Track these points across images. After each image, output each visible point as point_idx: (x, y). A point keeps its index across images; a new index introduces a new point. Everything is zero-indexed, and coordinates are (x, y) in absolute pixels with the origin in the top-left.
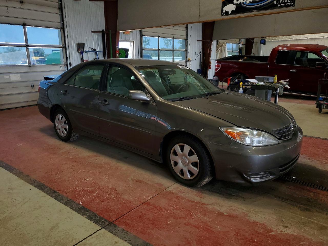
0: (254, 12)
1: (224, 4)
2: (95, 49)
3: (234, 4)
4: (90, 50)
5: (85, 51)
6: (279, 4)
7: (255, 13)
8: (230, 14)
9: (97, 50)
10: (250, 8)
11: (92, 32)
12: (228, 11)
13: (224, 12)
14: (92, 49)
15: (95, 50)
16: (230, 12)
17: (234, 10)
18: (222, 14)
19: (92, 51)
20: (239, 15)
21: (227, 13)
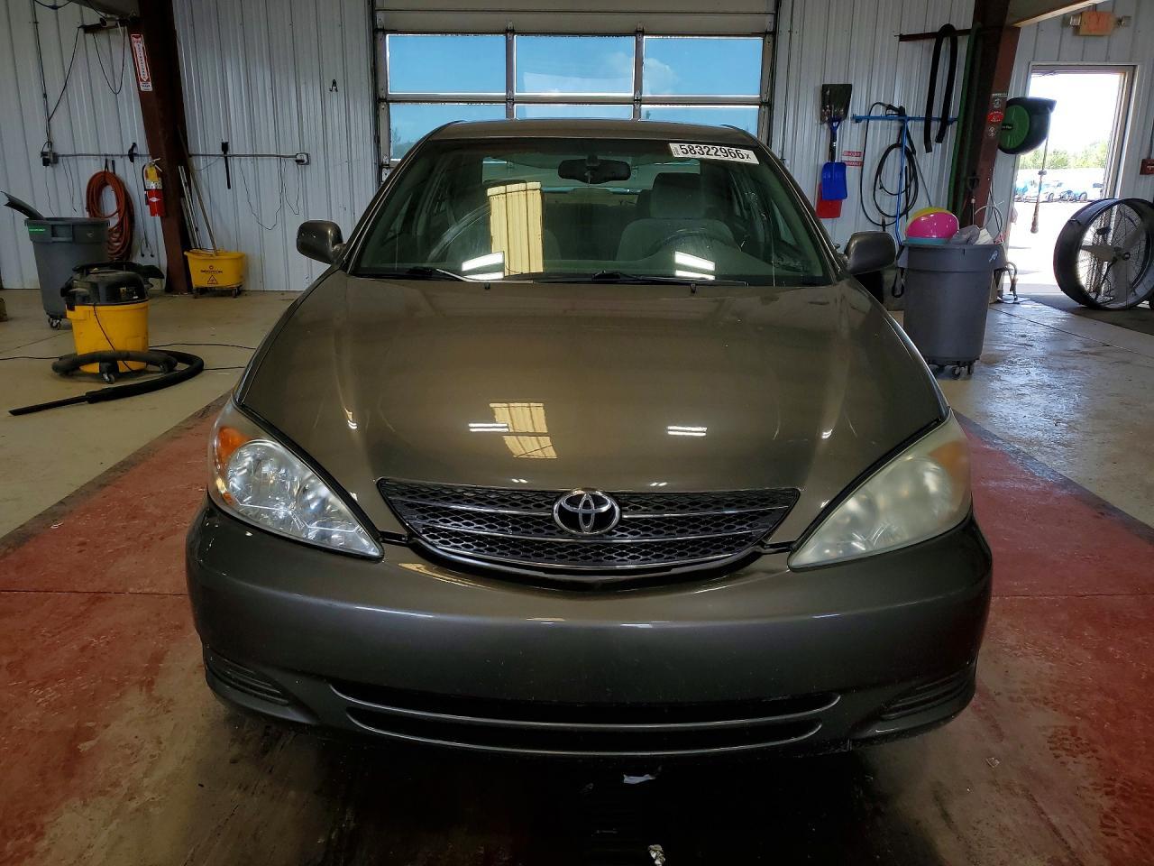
2: (901, 107)
4: (880, 111)
5: (850, 115)
9: (910, 113)
11: (903, 38)
14: (890, 107)
15: (901, 111)
19: (886, 117)
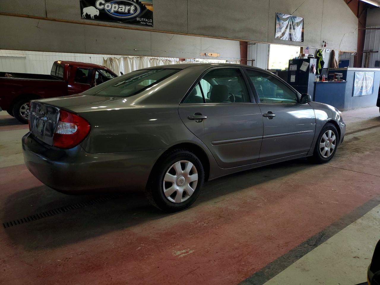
0: (119, 23)
1: (84, 4)
3: (97, 8)
6: (142, 21)
7: (121, 24)
8: (93, 19)
10: (115, 18)
12: (90, 15)
13: (84, 14)
16: (92, 17)
17: (98, 15)
18: (82, 16)
20: (104, 22)
21: (88, 16)
